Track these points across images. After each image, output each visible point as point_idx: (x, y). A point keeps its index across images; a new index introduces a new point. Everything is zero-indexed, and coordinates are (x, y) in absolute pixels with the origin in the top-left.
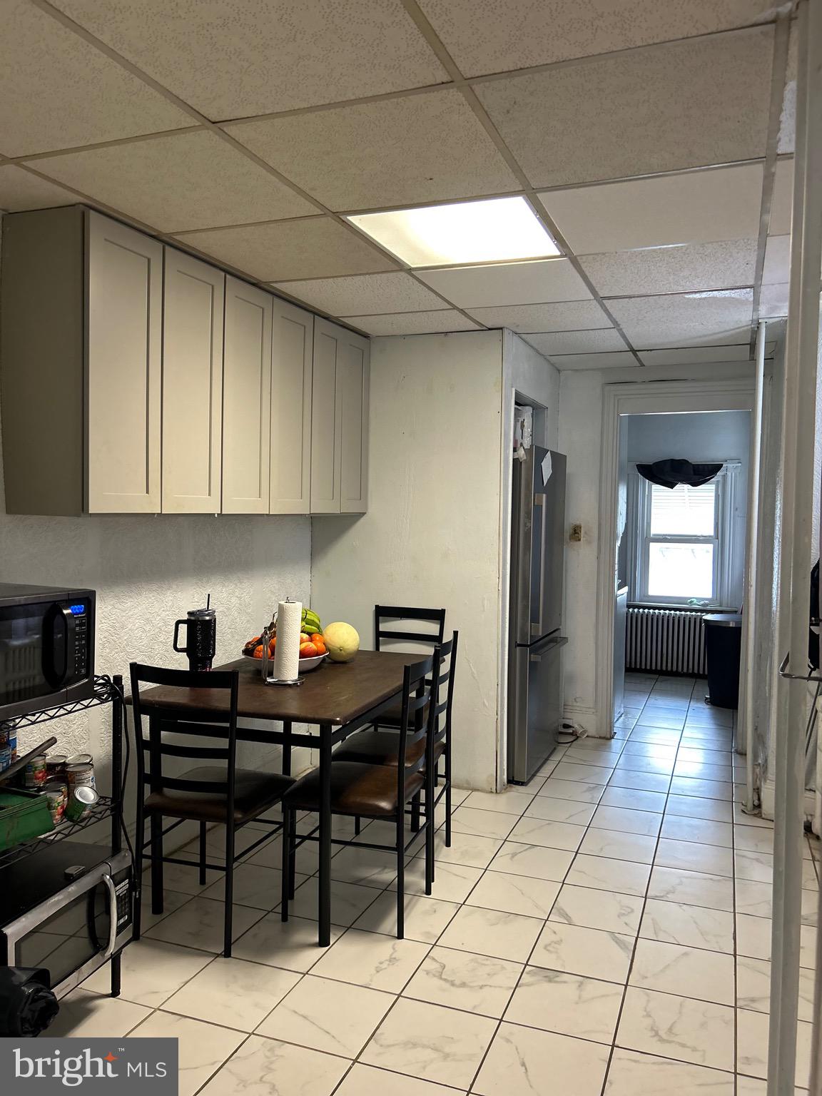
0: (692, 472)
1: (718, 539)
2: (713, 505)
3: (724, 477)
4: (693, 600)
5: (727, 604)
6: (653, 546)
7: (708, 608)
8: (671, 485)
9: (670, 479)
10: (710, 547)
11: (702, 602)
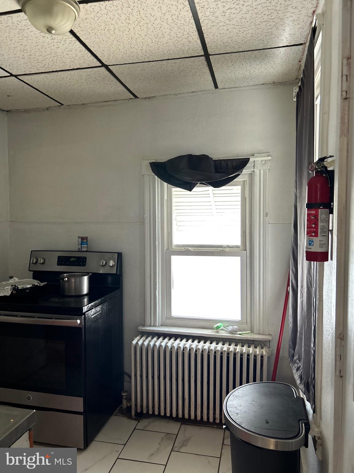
0: (213, 170)
1: (245, 250)
2: (239, 211)
3: (251, 175)
4: (219, 324)
5: (259, 330)
6: (175, 259)
7: (237, 336)
8: (189, 187)
9: (188, 179)
10: (237, 261)
11: (230, 328)
